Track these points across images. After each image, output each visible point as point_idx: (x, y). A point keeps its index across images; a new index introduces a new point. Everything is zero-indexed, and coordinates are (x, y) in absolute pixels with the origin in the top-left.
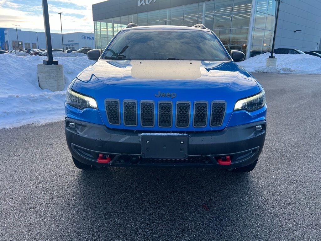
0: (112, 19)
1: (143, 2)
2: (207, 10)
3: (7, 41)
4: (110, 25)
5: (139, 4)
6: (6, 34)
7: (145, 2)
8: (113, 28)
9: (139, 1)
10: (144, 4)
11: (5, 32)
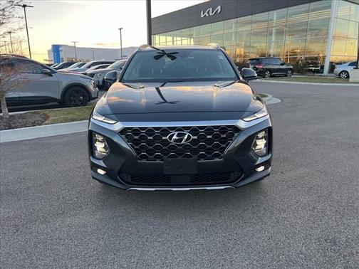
1: (206, 14)
2: (279, 18)
3: (63, 58)
4: (170, 39)
5: (202, 16)
6: (62, 51)
7: (208, 13)
8: (173, 41)
9: (202, 13)
11: (60, 49)
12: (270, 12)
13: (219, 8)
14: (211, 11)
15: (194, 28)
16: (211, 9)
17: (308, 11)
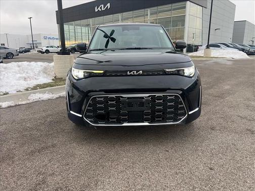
0: (73, 22)
1: (99, 9)
2: (151, 14)
5: (96, 10)
7: (101, 8)
9: (96, 8)
10: (100, 10)
12: (146, 10)
13: (109, 5)
14: (103, 7)
15: (91, 20)
16: (103, 5)
17: (170, 10)
